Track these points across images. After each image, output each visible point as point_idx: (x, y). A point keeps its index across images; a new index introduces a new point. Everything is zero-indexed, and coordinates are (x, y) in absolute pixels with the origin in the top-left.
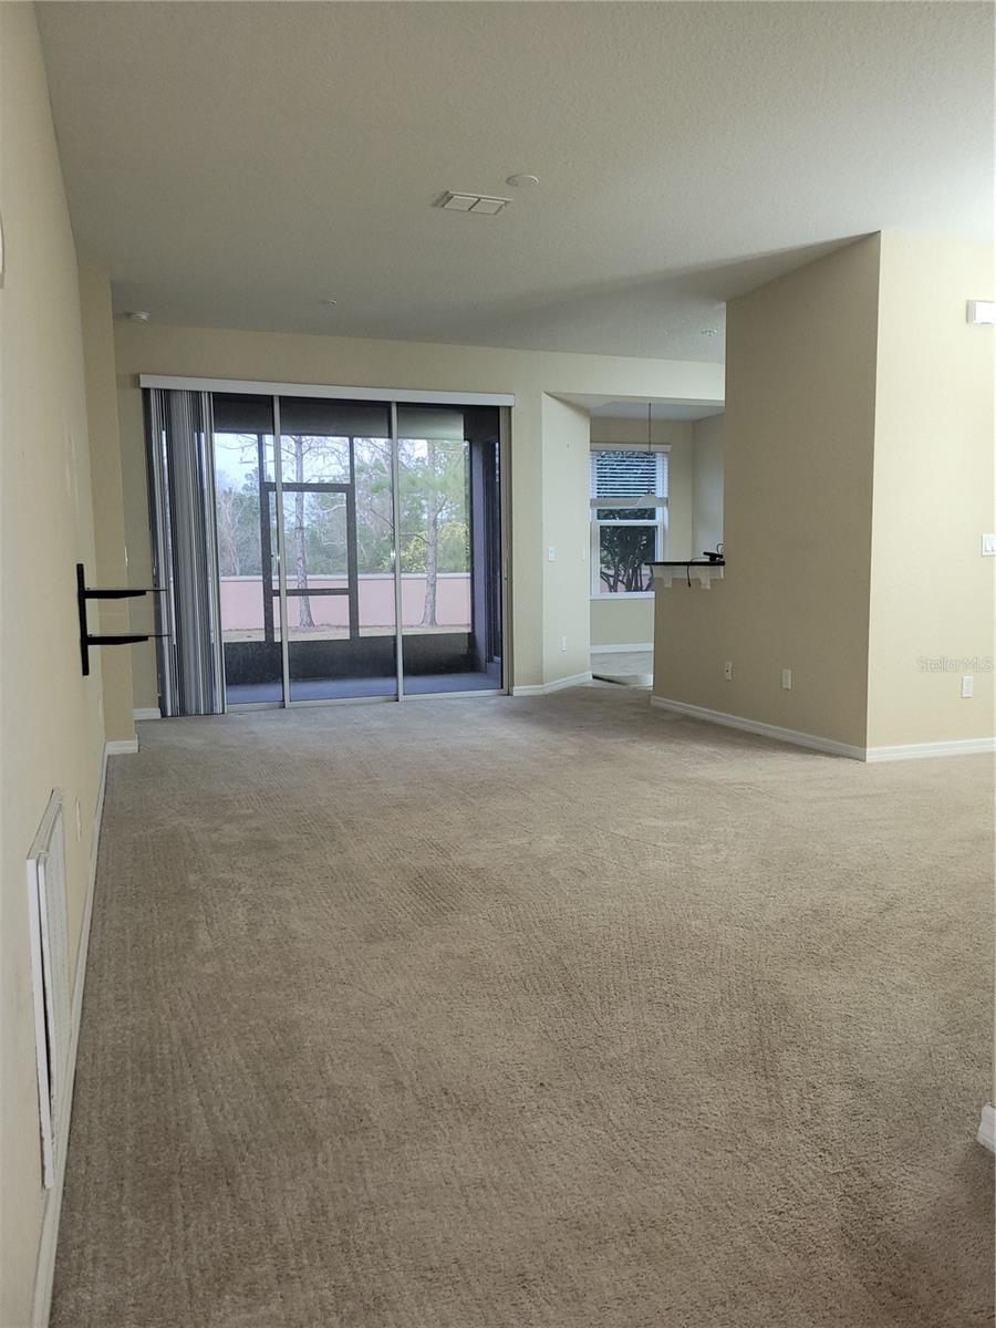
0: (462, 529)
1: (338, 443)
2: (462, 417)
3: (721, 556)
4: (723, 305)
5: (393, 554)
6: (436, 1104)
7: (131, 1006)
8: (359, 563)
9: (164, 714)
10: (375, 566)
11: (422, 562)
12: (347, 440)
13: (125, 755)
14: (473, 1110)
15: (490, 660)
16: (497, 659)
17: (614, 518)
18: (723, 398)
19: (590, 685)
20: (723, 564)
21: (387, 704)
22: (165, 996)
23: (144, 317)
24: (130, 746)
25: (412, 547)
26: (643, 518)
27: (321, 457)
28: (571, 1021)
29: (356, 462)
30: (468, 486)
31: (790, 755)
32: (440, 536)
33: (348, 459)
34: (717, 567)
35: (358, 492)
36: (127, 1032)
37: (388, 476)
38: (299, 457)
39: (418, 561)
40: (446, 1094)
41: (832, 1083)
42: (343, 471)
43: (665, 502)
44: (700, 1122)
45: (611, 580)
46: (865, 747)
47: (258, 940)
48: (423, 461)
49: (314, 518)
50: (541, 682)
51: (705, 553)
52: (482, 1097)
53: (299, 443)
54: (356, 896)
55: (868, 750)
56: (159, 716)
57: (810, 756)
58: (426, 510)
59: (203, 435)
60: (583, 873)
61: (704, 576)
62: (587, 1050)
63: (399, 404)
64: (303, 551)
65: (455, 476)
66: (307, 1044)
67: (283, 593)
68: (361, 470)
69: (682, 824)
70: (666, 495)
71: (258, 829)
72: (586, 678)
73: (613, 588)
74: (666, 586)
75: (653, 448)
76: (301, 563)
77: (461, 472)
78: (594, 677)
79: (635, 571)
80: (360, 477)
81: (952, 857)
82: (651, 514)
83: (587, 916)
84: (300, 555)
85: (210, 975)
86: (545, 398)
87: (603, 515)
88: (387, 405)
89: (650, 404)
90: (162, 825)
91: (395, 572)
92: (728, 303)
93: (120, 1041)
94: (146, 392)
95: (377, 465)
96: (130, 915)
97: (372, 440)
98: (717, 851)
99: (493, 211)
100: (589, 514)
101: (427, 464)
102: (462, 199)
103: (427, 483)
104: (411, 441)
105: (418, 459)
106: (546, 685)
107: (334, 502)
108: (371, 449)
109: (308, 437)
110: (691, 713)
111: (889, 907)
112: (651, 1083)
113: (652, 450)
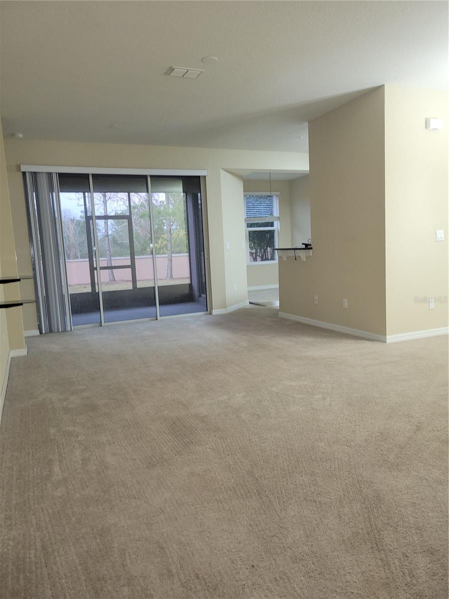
0: (183, 233)
1: (124, 195)
2: (181, 182)
3: (310, 245)
4: (307, 124)
5: (151, 245)
6: (193, 587)
7: (14, 523)
8: (135, 250)
9: (41, 333)
10: (143, 252)
11: (165, 249)
12: (127, 194)
13: (20, 357)
14: (215, 589)
15: (200, 296)
16: (204, 296)
17: (254, 227)
18: (309, 169)
19: (248, 307)
20: (312, 248)
21: (152, 322)
22: (34, 514)
23: (21, 136)
24: (23, 352)
25: (160, 242)
26: (268, 227)
27: (116, 202)
28: (264, 517)
29: (132, 204)
30: (186, 213)
31: (350, 341)
32: (173, 236)
33: (128, 202)
34: (308, 250)
35: (134, 218)
36: (11, 543)
37: (147, 210)
38: (105, 202)
39: (163, 248)
40: (198, 578)
41: (416, 553)
42: (127, 208)
43: (278, 218)
44: (348, 588)
45: (254, 255)
46: (385, 335)
47: (87, 470)
48: (163, 203)
49: (114, 230)
50: (225, 307)
51: (303, 244)
52: (219, 579)
53: (105, 196)
54: (140, 437)
55: (387, 337)
56: (39, 333)
57: (359, 341)
58: (166, 224)
59: (54, 194)
60: (258, 416)
61: (302, 254)
62: (276, 538)
63: (151, 176)
64: (109, 247)
65: (179, 209)
66: (116, 545)
67: (98, 268)
68: (135, 208)
69: (304, 383)
70: (278, 215)
71: (88, 398)
72: (246, 304)
73: (255, 260)
74: (284, 260)
75: (272, 193)
76: (108, 252)
77: (182, 207)
78: (250, 303)
79: (265, 251)
80: (134, 211)
81: (442, 396)
82: (272, 224)
83: (264, 443)
84: (108, 248)
85: (60, 497)
86: (222, 171)
87: (250, 225)
88: (145, 177)
89: (270, 173)
90: (36, 398)
91: (152, 254)
92: (309, 123)
93: (5, 550)
94: (24, 173)
95: (142, 205)
96: (17, 457)
97: (139, 193)
98: (324, 399)
99: (194, 77)
100: (243, 225)
101: (165, 203)
102: (179, 70)
103: (166, 213)
104: (157, 193)
105: (161, 202)
106: (228, 309)
107: (122, 223)
108: (138, 198)
109: (109, 193)
110: (299, 320)
111: (419, 428)
112: (315, 560)
113: (272, 194)
